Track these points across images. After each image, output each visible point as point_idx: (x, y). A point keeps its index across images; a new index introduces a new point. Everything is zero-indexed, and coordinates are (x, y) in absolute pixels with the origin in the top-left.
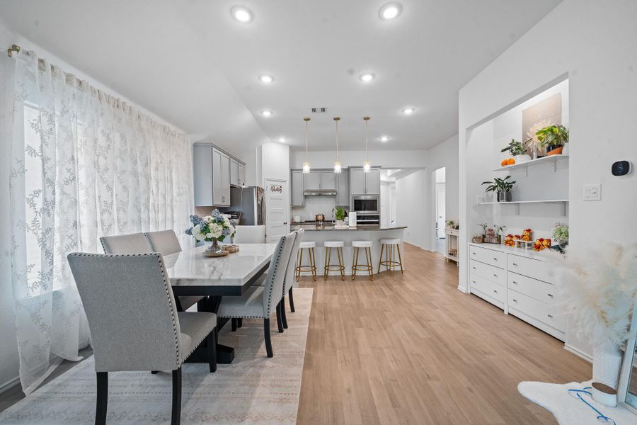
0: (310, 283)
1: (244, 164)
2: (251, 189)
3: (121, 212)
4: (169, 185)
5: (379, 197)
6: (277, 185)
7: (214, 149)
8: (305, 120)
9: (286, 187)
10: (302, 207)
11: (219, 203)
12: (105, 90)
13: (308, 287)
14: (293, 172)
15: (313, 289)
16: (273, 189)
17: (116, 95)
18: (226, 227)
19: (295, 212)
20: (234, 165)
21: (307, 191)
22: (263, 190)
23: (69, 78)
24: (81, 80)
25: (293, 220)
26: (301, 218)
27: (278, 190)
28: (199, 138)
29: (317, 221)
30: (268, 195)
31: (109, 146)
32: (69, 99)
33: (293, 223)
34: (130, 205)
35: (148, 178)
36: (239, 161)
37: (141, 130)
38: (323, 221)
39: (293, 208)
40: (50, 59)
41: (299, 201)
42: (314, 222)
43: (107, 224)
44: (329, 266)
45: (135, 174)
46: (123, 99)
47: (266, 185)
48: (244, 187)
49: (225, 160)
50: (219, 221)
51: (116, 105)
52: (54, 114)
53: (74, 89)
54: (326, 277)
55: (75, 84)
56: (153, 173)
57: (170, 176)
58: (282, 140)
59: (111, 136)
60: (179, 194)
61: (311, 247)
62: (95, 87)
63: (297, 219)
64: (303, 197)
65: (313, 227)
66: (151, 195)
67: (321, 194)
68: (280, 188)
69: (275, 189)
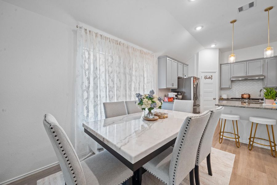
0: (233, 148)
1: (188, 65)
2: (190, 78)
3: (118, 91)
4: (142, 78)
6: (209, 75)
7: (167, 58)
8: (231, 22)
9: (216, 76)
10: (229, 88)
11: (170, 86)
12: (112, 37)
13: (230, 151)
14: (222, 65)
15: (235, 155)
16: (206, 78)
17: (116, 39)
18: (153, 102)
19: (222, 92)
20: (180, 66)
21: (233, 77)
22: (198, 79)
23: (96, 34)
24: (101, 34)
25: (221, 97)
26: (228, 96)
27: (209, 78)
28: (160, 54)
29: (243, 98)
31: (112, 61)
32: (97, 43)
33: (221, 99)
34: (122, 88)
35: (131, 75)
36: (184, 64)
37: (128, 53)
38: (249, 98)
39: (221, 89)
40: (89, 28)
41: (226, 84)
42: (239, 99)
43: (111, 97)
44: (254, 138)
45: (125, 74)
46: (119, 40)
47: (201, 76)
48: (186, 77)
49: (175, 64)
50: (150, 98)
51: (117, 43)
52: (90, 50)
53: (99, 39)
54: (251, 147)
55: (99, 37)
56: (134, 73)
57: (143, 74)
58: (213, 46)
59: (114, 57)
60: (148, 83)
61: (235, 119)
62: (107, 36)
63: (225, 97)
64: (229, 82)
65: (238, 103)
66: (133, 83)
67: (247, 79)
68: (211, 77)
69: (208, 77)
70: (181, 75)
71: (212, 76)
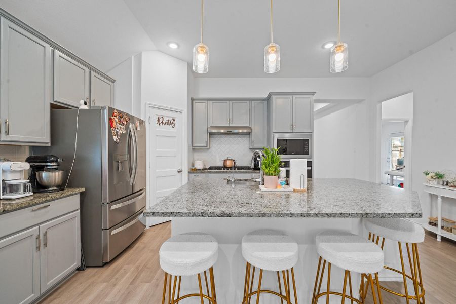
1: (114, 81)
2: (98, 111)
5: (311, 136)
6: (168, 116)
9: (182, 120)
10: (206, 148)
14: (195, 101)
16: (160, 121)
19: (197, 155)
21: (212, 127)
26: (204, 163)
27: (169, 123)
29: (225, 167)
30: (152, 131)
33: (193, 171)
39: (195, 149)
41: (202, 141)
42: (221, 168)
48: (87, 108)
63: (199, 165)
64: (206, 136)
67: (230, 132)
68: (172, 121)
69: (164, 121)
70: (61, 99)
71: (174, 120)
